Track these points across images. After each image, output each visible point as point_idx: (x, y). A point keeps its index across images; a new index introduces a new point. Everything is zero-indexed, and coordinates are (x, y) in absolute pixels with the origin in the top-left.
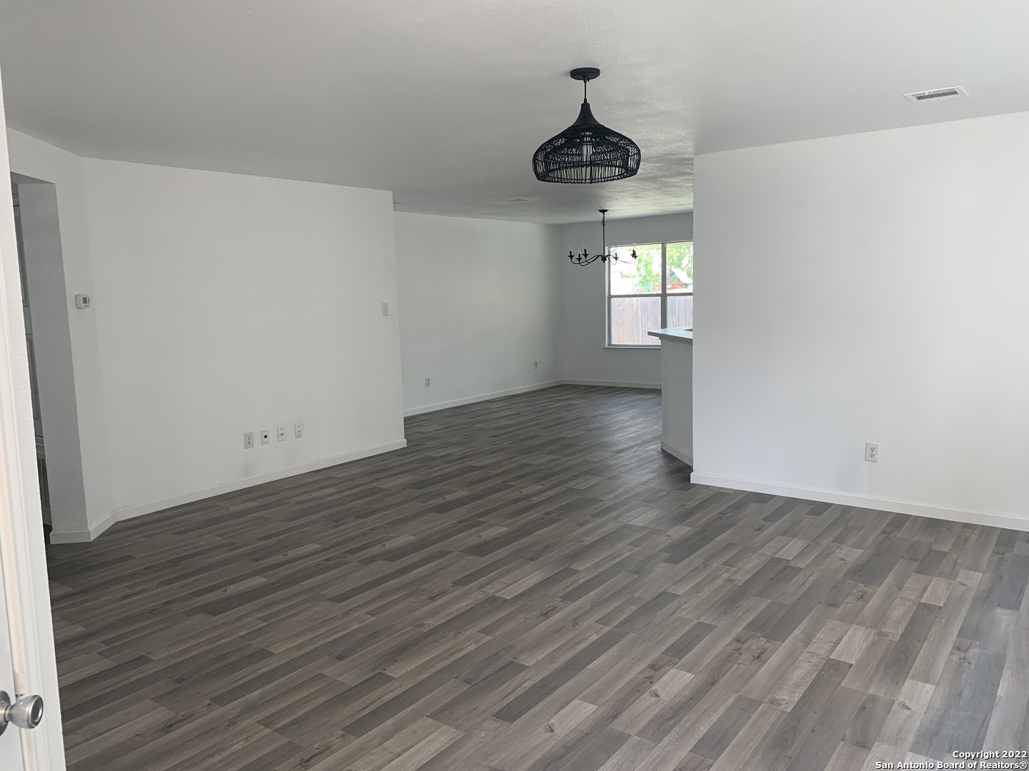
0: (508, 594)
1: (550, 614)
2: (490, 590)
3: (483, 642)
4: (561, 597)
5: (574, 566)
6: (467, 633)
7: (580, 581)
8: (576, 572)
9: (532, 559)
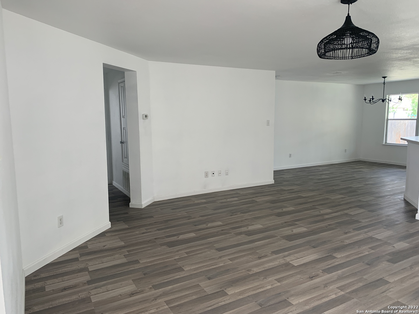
0: (295, 263)
1: (314, 278)
2: (288, 259)
3: (275, 285)
4: (322, 270)
5: (335, 255)
6: (269, 279)
7: (336, 263)
8: (335, 258)
9: (314, 247)
